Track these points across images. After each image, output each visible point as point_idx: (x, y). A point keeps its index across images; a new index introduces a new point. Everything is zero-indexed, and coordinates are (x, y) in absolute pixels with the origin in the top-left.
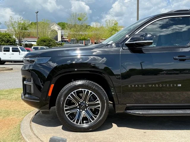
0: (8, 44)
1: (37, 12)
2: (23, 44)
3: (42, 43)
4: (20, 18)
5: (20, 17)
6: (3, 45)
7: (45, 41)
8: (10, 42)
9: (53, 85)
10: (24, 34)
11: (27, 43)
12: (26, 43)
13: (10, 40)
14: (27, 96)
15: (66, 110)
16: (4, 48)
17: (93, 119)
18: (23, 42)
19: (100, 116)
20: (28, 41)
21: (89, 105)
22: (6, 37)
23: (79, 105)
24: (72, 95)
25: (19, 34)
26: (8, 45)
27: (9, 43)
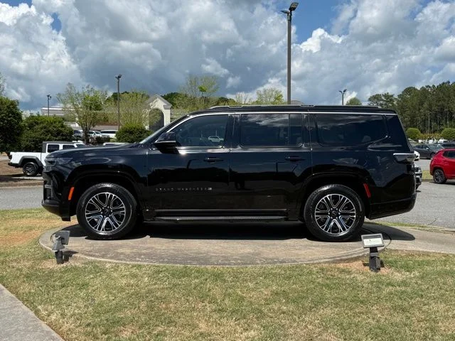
0: (57, 138)
1: (119, 77)
2: (92, 138)
3: (126, 136)
4: (88, 87)
5: (87, 85)
6: (48, 140)
7: (131, 133)
8: (63, 135)
9: (73, 188)
10: (94, 117)
11: (100, 135)
12: (98, 135)
13: (61, 131)
14: (47, 201)
15: (88, 216)
16: (49, 145)
17: (117, 226)
18: (92, 133)
19: (125, 223)
20: (102, 132)
21: (114, 211)
22: (54, 125)
23: (103, 210)
24: (94, 199)
25: (85, 117)
26: (59, 140)
27: (59, 137)
